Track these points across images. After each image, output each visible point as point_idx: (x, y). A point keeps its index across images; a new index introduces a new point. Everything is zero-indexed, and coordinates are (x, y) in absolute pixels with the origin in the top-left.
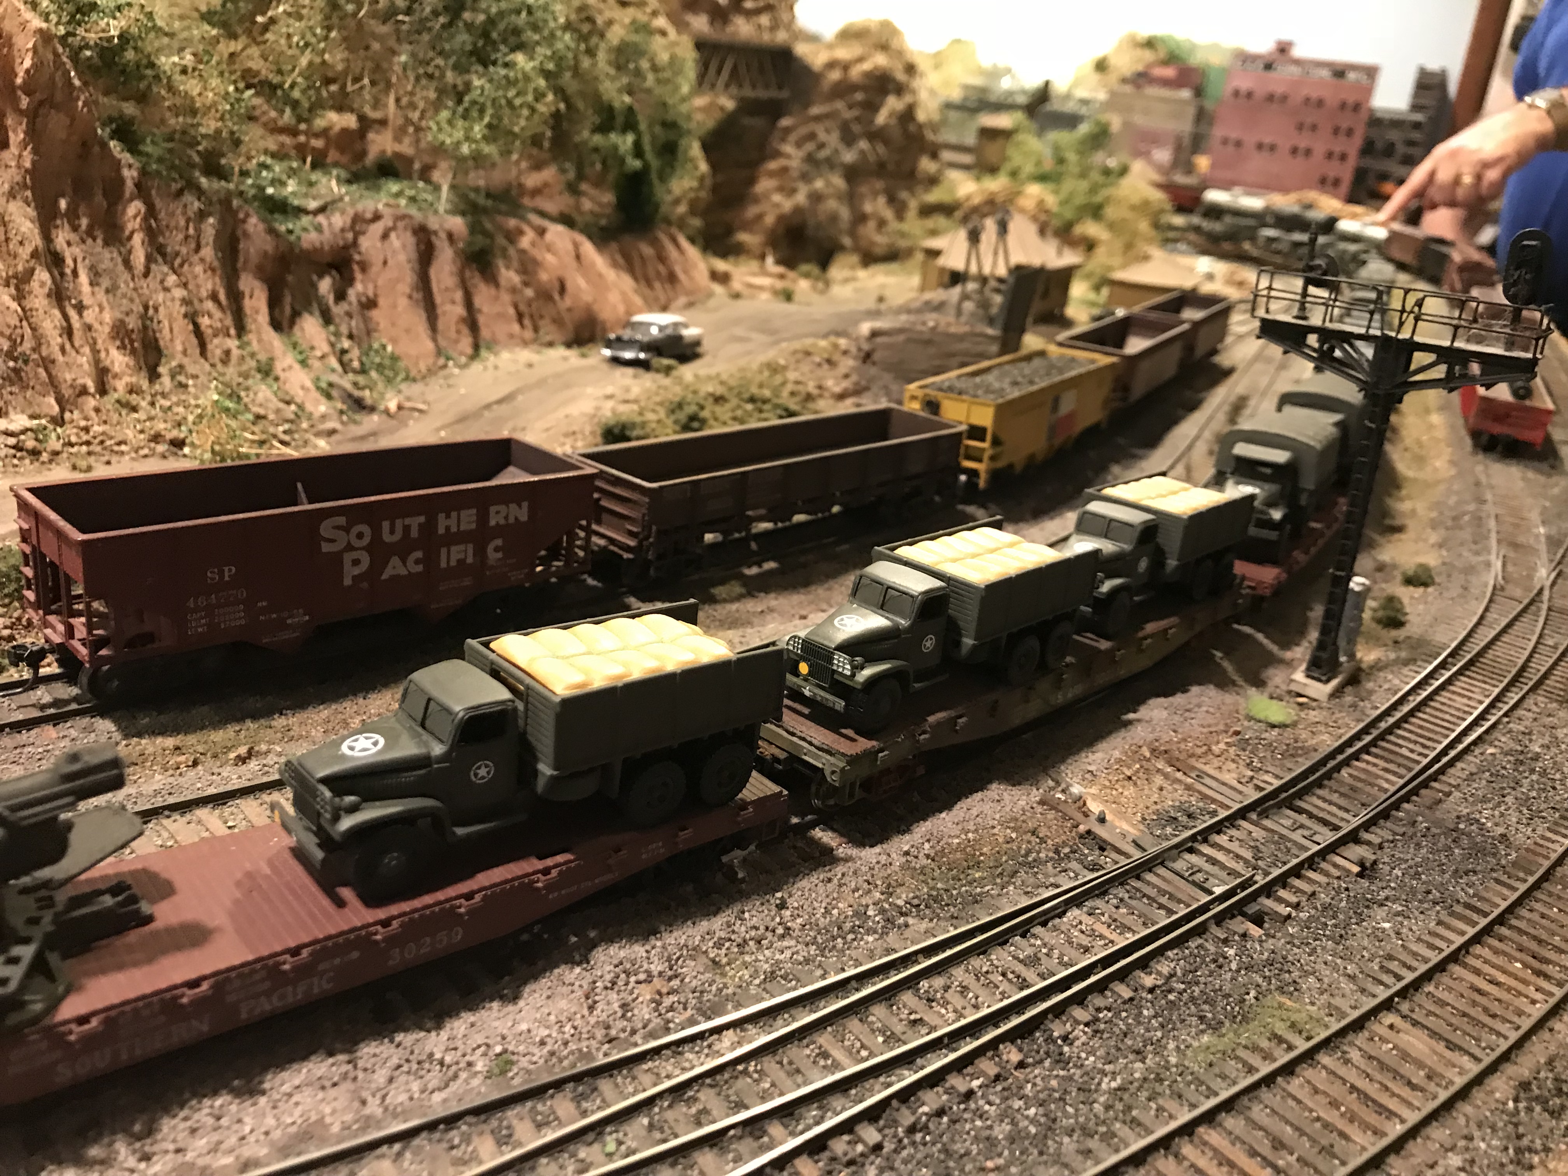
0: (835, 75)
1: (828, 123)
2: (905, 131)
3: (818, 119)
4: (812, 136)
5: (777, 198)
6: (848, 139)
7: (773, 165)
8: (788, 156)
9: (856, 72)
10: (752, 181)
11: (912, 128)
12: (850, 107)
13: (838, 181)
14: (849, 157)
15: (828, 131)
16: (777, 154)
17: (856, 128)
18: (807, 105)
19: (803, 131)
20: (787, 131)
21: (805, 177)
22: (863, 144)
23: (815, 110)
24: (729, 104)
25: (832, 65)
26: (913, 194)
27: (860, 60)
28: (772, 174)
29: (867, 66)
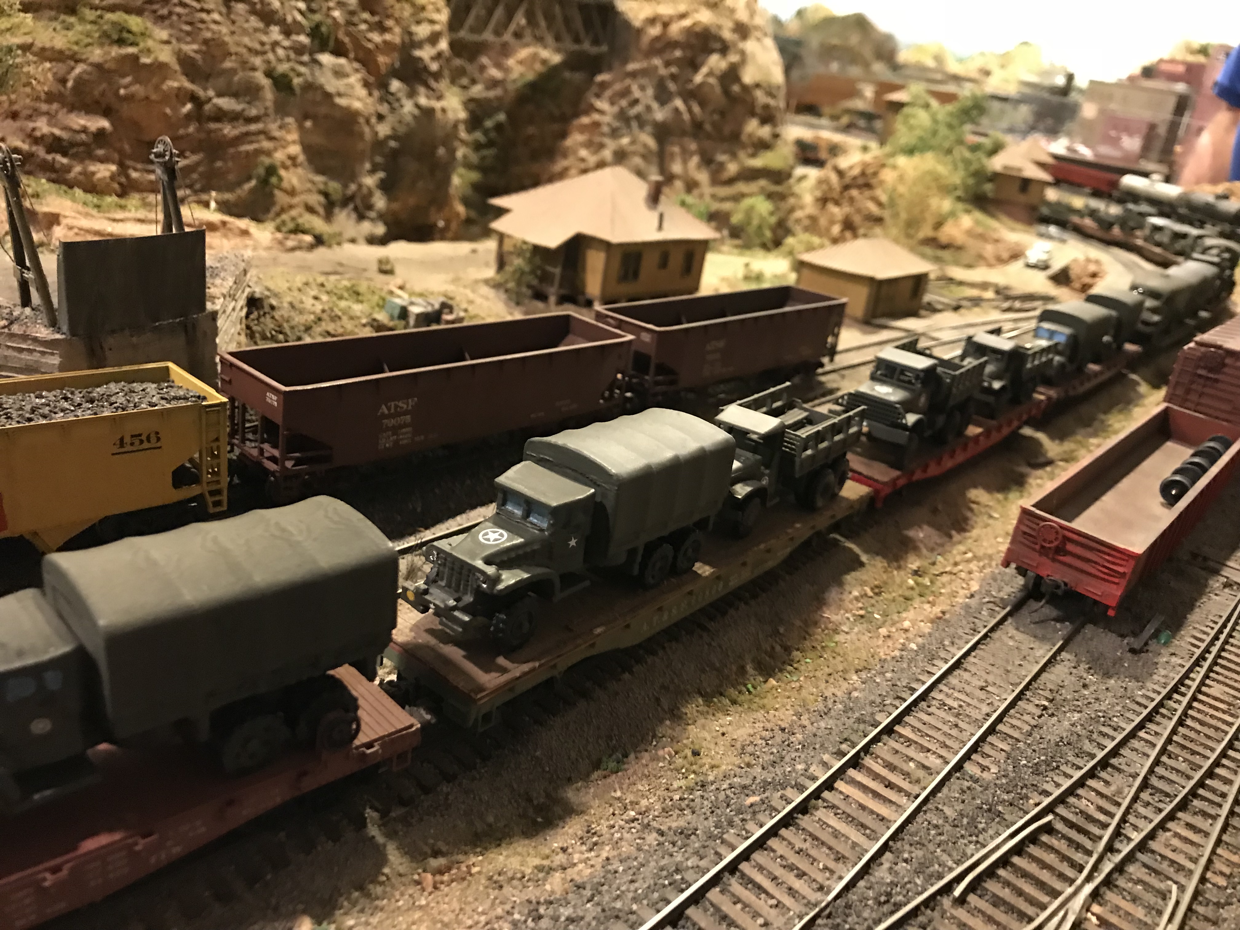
0: (655, 31)
1: (644, 81)
2: (726, 92)
3: (634, 75)
4: (626, 92)
5: (583, 153)
6: (662, 97)
7: (585, 120)
8: (601, 112)
9: (675, 29)
10: (564, 135)
11: (736, 88)
12: (667, 64)
13: (648, 140)
14: (660, 115)
15: (642, 88)
16: (592, 109)
17: (672, 86)
18: (625, 61)
19: (617, 87)
20: (604, 86)
21: (615, 133)
22: (679, 103)
23: (632, 66)
24: (556, 59)
25: (652, 21)
26: (734, 156)
27: (683, 16)
28: (583, 129)
29: (686, 23)
